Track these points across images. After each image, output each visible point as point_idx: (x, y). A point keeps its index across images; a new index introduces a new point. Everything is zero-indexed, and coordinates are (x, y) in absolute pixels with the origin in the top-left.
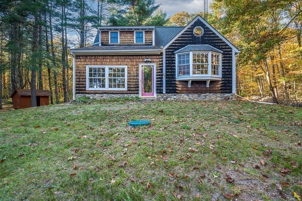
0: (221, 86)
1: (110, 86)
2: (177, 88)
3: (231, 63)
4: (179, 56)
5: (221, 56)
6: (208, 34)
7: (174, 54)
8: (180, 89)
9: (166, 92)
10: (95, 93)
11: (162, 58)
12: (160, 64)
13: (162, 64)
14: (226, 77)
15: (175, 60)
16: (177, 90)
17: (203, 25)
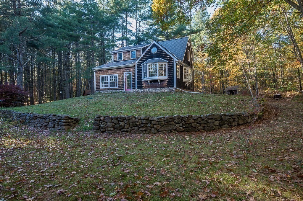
0: (167, 83)
1: (111, 86)
2: (143, 85)
3: (173, 68)
4: (143, 66)
5: (167, 64)
6: (159, 51)
7: (141, 66)
8: (144, 86)
9: (137, 88)
10: (104, 90)
11: (135, 68)
12: (134, 72)
13: (135, 72)
14: (171, 77)
15: (141, 69)
16: (143, 86)
17: (157, 47)
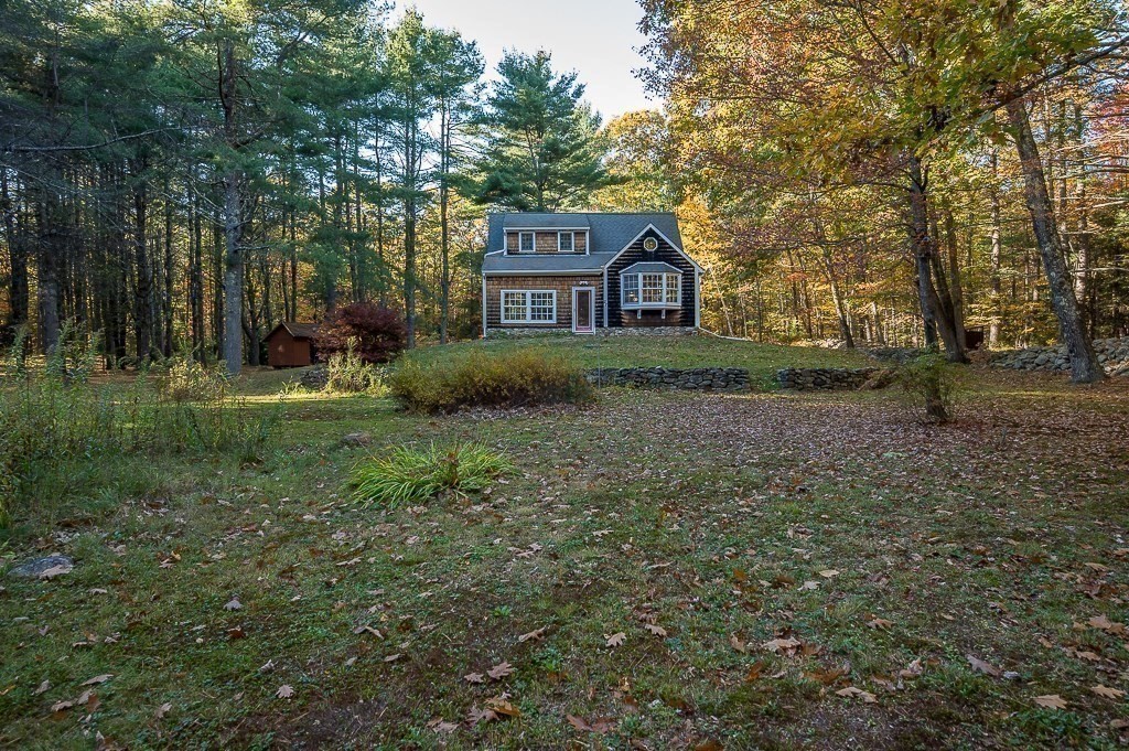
0: (681, 317)
1: (533, 317)
2: (622, 320)
3: (694, 286)
4: (626, 277)
5: (680, 277)
6: (663, 248)
7: (618, 275)
8: (626, 321)
9: (609, 326)
10: (513, 327)
11: (603, 280)
12: (600, 288)
13: (603, 287)
14: (687, 305)
15: (619, 283)
17: (657, 237)
